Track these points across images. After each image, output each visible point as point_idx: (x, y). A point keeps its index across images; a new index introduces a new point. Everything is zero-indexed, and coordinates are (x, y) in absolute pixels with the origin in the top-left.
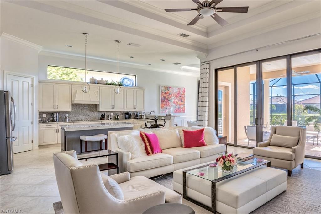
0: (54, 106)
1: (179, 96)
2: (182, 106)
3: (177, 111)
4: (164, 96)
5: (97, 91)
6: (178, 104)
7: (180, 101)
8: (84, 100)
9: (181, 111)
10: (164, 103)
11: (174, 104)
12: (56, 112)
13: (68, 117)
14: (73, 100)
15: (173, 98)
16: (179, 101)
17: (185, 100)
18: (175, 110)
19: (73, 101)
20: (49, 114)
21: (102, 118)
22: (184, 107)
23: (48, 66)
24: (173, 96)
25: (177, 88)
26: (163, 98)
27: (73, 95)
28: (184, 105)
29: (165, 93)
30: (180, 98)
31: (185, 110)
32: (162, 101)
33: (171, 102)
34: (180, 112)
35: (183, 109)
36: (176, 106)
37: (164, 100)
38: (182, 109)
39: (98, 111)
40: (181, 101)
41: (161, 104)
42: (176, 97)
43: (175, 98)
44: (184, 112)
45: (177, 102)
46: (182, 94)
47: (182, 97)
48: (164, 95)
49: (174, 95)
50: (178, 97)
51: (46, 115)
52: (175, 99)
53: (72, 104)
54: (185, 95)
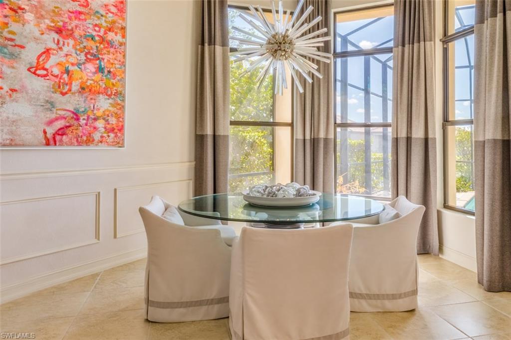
1: (79, 32)
2: (104, 104)
3: (61, 132)
6: (75, 86)
7: (91, 67)
9: (97, 136)
11: (39, 86)
15: (26, 35)
16: (78, 65)
17: (123, 64)
18: (50, 123)
22: (120, 106)
24: (29, 16)
28: (120, 94)
30: (91, 44)
31: (121, 129)
33: (14, 58)
34: (89, 141)
35: (113, 121)
36: (58, 96)
38: (100, 124)
40: (100, 69)
42: (59, 31)
43: (50, 40)
44: (119, 144)
45: (67, 72)
46: (103, 23)
47: (102, 40)
49: (40, 17)
50: (71, 35)
52: (54, 46)
54: (124, 36)
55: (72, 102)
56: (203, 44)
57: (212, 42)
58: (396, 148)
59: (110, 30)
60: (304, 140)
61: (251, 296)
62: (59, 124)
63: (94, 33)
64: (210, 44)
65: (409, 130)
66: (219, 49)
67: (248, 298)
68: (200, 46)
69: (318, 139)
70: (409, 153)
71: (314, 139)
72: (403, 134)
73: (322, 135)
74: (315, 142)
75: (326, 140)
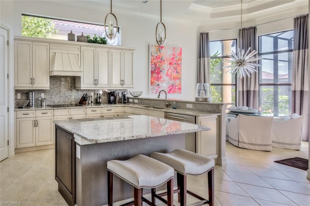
0: (31, 80)
1: (173, 63)
2: (178, 81)
3: (170, 90)
4: (154, 63)
5: (78, 54)
6: (173, 78)
7: (175, 72)
8: (64, 70)
9: (176, 91)
10: (155, 75)
11: (167, 78)
12: (32, 91)
13: (45, 99)
14: (51, 70)
15: (165, 66)
16: (173, 72)
17: (181, 69)
18: (169, 88)
19: (51, 72)
20: (23, 93)
21: (83, 102)
22: (180, 82)
23: (23, 15)
24: (166, 62)
25: (172, 49)
26: (153, 66)
27: (51, 61)
28: (181, 79)
29: (156, 57)
30: (175, 66)
31: (181, 89)
32: (152, 72)
33: (164, 73)
34: (175, 92)
35: (179, 86)
36: (170, 81)
37: (155, 70)
38: (177, 87)
39: (77, 88)
40: (177, 72)
41: (151, 77)
42: (170, 64)
44: (180, 92)
45: (171, 74)
46: (177, 59)
47: (177, 64)
48: (155, 61)
49: (167, 61)
51: (21, 95)
52: (169, 68)
53: (50, 77)
54: (181, 62)
55: (172, 82)
56: (200, 58)
57: (204, 57)
58: (294, 95)
59: (179, 60)
60: (243, 91)
61: (241, 131)
62: (170, 88)
63: (176, 62)
64: (203, 57)
65: (302, 87)
66: (206, 59)
67: (240, 131)
68: (199, 59)
69: (250, 91)
70: (302, 97)
71: (248, 91)
72: (298, 89)
73: (252, 89)
74: (248, 92)
75: (254, 91)
